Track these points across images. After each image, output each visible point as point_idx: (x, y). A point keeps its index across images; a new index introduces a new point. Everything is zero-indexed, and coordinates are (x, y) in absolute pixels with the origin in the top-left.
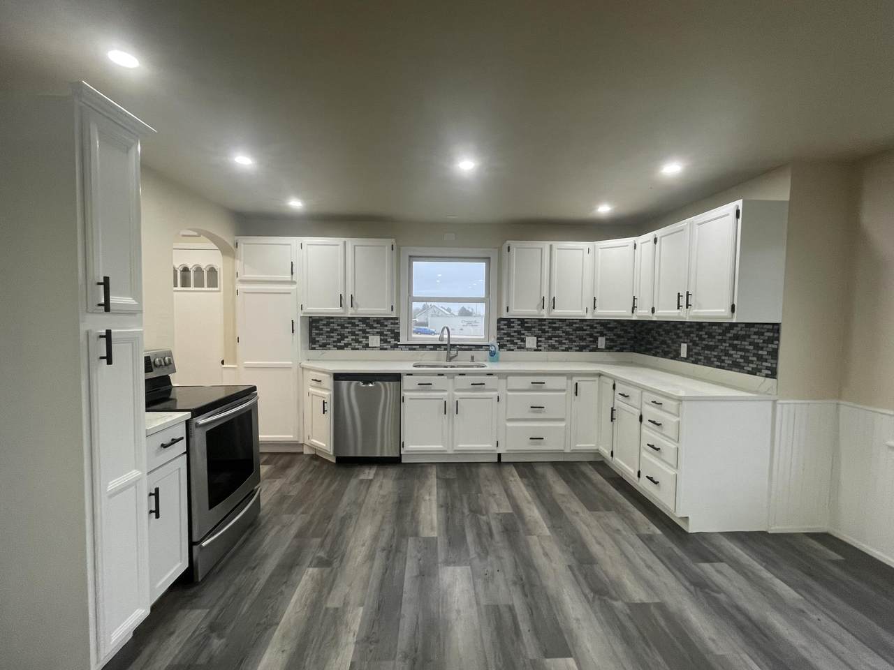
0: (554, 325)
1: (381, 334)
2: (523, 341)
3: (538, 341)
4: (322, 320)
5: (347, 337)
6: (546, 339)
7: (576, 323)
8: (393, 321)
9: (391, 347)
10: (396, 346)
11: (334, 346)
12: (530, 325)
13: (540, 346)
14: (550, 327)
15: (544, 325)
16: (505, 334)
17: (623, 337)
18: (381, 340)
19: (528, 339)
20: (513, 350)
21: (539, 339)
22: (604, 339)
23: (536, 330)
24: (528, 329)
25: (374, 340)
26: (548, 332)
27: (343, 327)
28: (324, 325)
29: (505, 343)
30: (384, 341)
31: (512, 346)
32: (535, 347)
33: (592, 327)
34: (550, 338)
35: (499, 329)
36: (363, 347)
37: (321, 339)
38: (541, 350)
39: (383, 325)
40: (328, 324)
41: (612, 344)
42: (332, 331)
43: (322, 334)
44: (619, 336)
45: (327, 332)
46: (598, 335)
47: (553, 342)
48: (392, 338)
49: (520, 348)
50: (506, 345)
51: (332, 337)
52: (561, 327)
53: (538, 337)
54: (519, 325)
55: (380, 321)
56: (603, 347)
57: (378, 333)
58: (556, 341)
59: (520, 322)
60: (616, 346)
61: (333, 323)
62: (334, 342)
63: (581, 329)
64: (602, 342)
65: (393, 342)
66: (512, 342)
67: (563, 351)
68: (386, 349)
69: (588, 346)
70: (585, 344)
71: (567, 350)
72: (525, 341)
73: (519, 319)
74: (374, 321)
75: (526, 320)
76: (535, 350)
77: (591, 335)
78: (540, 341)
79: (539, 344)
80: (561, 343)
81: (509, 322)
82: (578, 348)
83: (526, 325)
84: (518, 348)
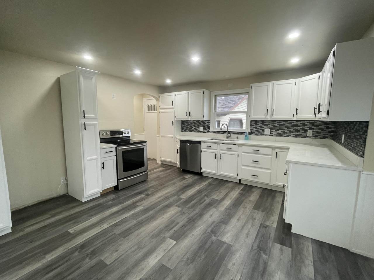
0: (280, 124)
1: (204, 126)
2: (263, 131)
3: (271, 131)
4: (185, 121)
5: (193, 127)
6: (276, 130)
7: (293, 122)
8: (208, 122)
9: (207, 132)
10: (209, 132)
11: (189, 131)
12: (267, 123)
13: (272, 134)
14: (278, 125)
15: (275, 123)
16: (254, 127)
17: (325, 131)
18: (204, 129)
19: (265, 130)
20: (258, 135)
21: (272, 130)
22: (311, 131)
23: (270, 126)
24: (266, 125)
25: (201, 129)
26: (277, 127)
27: (191, 124)
28: (186, 123)
29: (254, 132)
30: (205, 129)
31: (257, 133)
32: (269, 134)
33: (304, 124)
34: (278, 130)
35: (251, 125)
36: (198, 131)
37: (185, 128)
38: (272, 136)
39: (204, 123)
40: (187, 123)
41: (317, 134)
42: (188, 125)
43: (185, 126)
44: (323, 130)
45: (187, 125)
46: (308, 129)
47: (279, 132)
48: (207, 128)
49: (261, 134)
50: (254, 133)
51: (188, 127)
52: (285, 125)
53: (271, 129)
54: (261, 123)
55: (204, 122)
56: (311, 135)
57: (203, 126)
58: (281, 132)
59: (262, 122)
60: (320, 136)
61: (188, 122)
62: (189, 129)
63: (297, 126)
64: (310, 133)
65: (208, 130)
66: (258, 131)
67: (285, 136)
68: (205, 132)
69: (301, 135)
70: (299, 133)
71: (287, 136)
72: (264, 131)
73: (261, 121)
74: (201, 121)
75: (265, 121)
76: (269, 136)
77: (303, 129)
78: (273, 131)
79: (272, 132)
80: (284, 132)
81: (256, 122)
82: (294, 136)
83: (265, 123)
84: (260, 134)
